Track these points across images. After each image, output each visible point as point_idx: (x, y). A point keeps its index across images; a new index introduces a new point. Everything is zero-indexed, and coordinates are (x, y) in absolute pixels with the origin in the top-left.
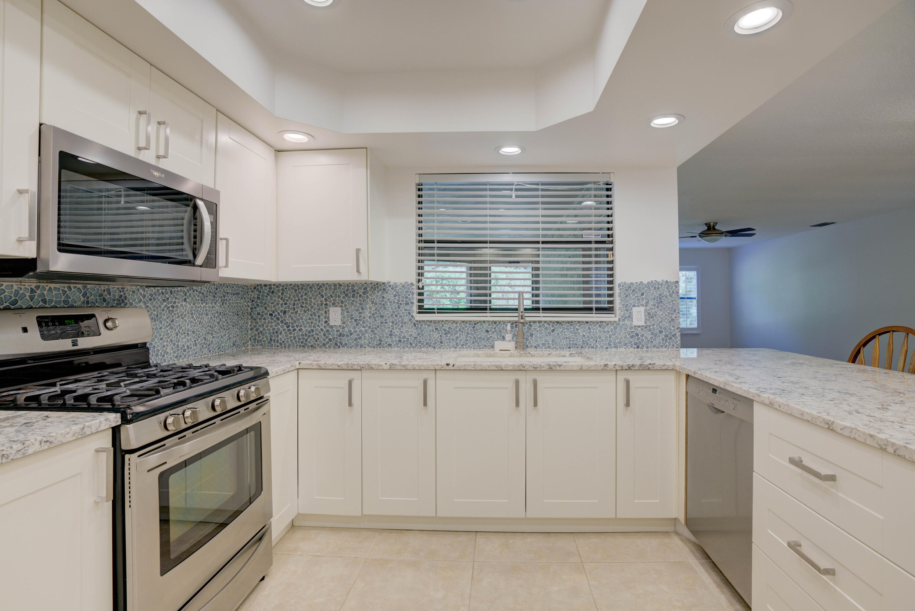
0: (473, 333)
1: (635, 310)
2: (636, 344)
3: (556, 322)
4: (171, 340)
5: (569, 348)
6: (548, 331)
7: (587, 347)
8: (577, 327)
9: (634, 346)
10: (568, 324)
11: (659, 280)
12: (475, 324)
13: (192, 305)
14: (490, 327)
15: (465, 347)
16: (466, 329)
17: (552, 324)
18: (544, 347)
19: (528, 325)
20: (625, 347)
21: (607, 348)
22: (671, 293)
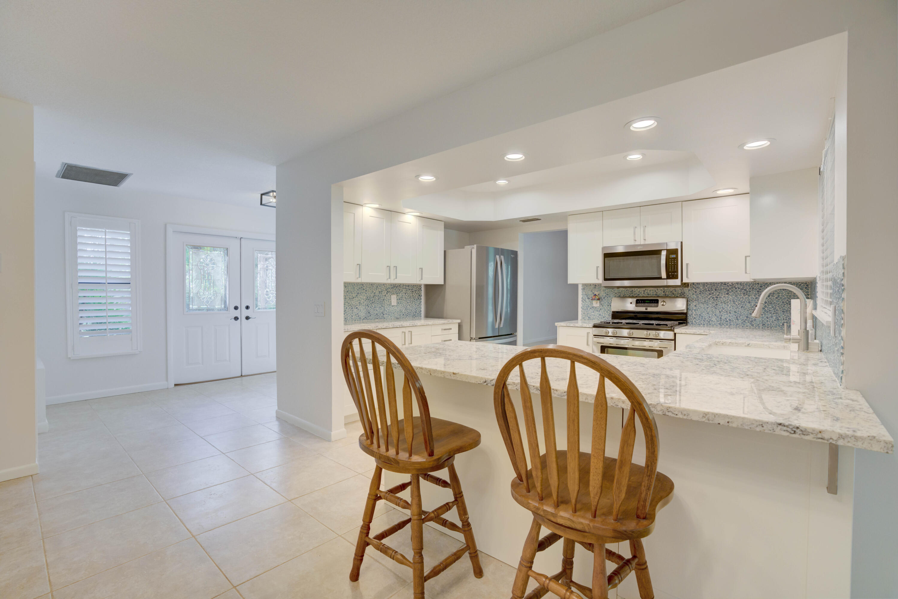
4: (715, 315)
13: (734, 296)
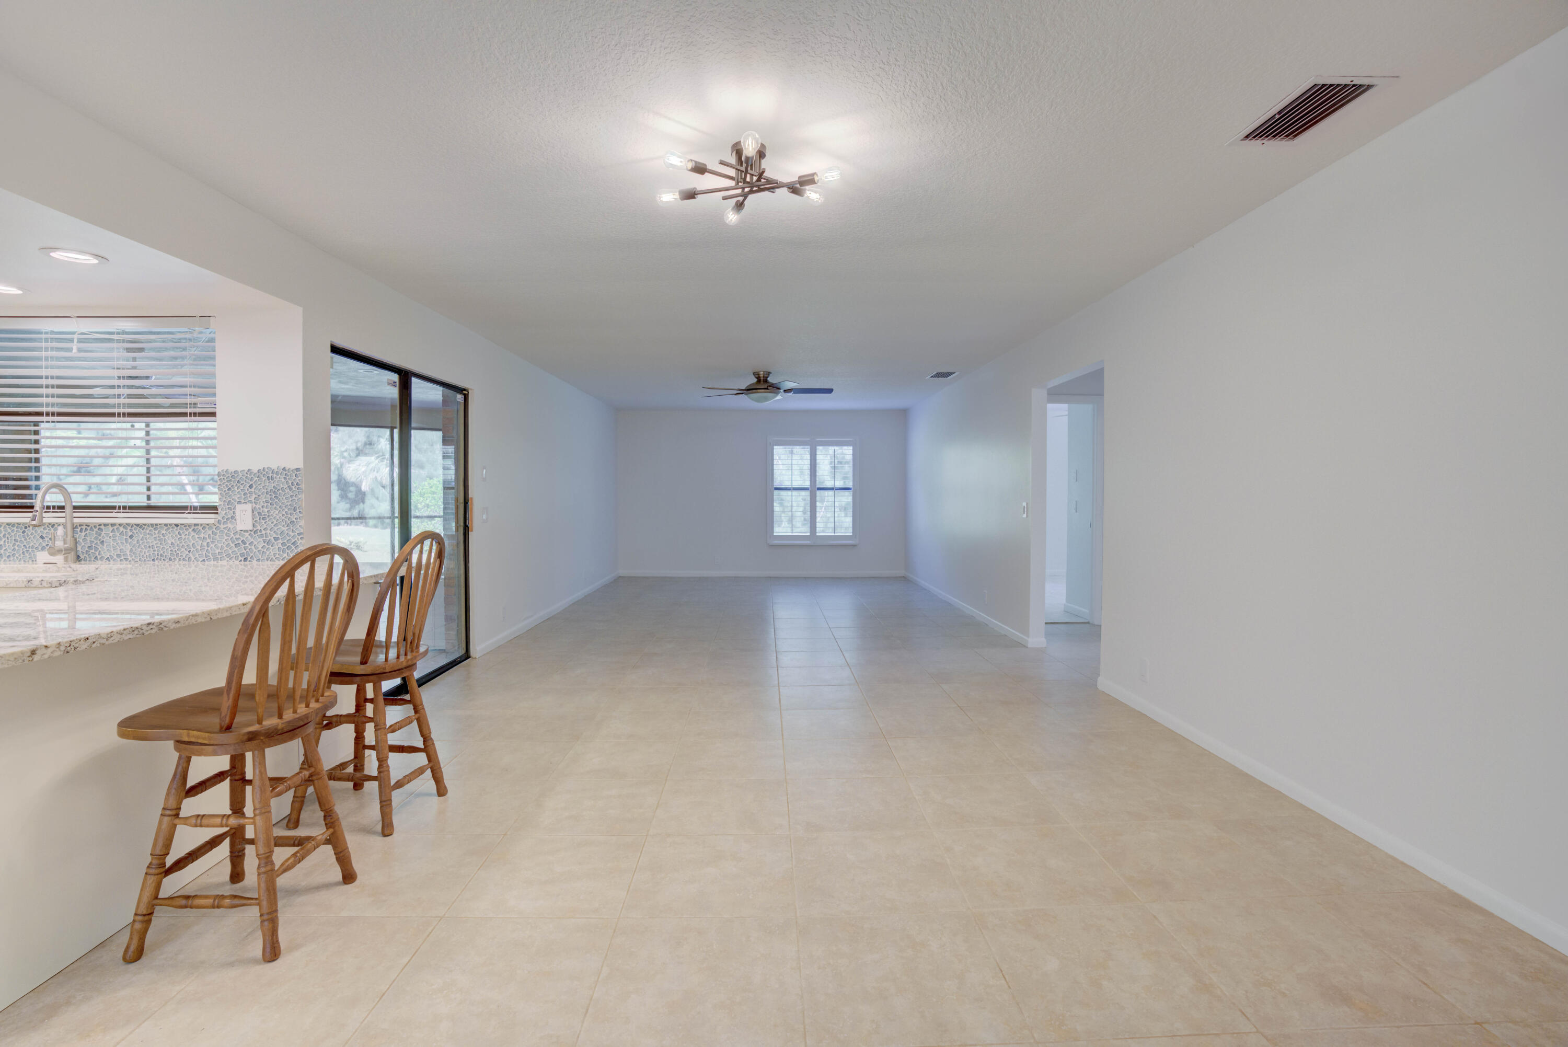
0: (23, 539)
1: (239, 507)
2: (242, 555)
3: (135, 525)
5: (153, 560)
6: (125, 537)
7: (178, 559)
8: (164, 532)
9: (240, 558)
10: (151, 528)
11: (274, 467)
12: (26, 528)
14: (45, 531)
15: (12, 558)
16: (13, 534)
17: (129, 528)
18: (119, 560)
19: (97, 529)
20: (228, 559)
21: (204, 560)
22: (290, 484)
